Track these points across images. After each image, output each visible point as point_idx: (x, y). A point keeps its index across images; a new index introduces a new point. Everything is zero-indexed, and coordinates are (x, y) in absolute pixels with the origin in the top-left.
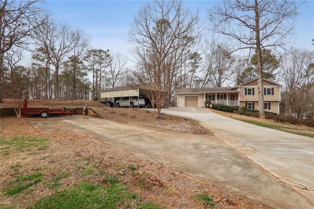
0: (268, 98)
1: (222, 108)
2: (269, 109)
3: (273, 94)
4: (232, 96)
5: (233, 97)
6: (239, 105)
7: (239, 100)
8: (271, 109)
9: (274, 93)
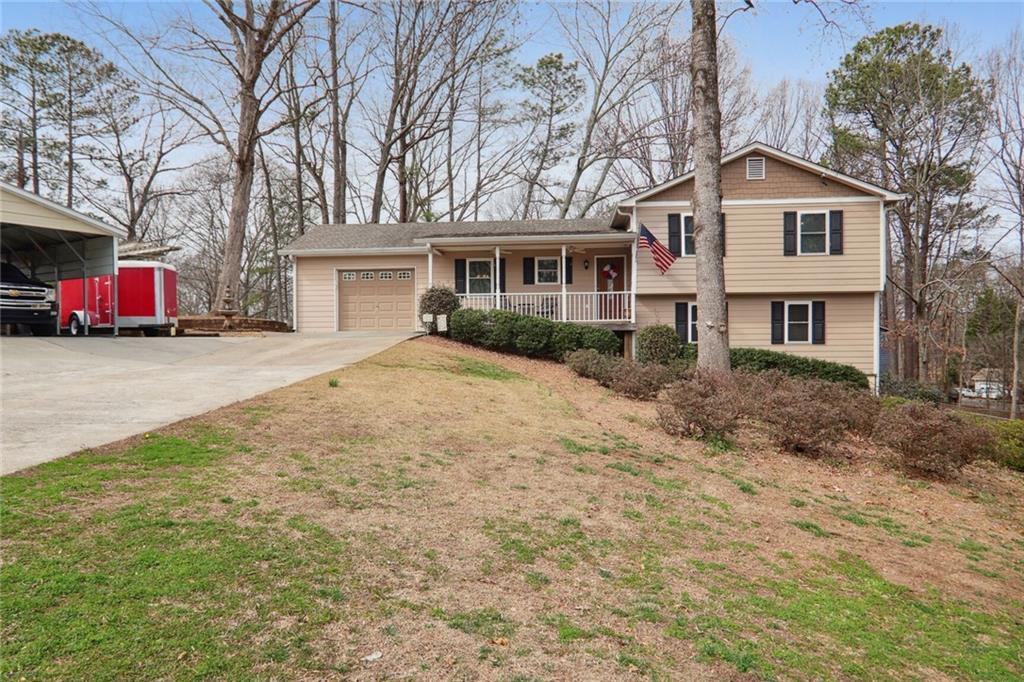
0: (810, 273)
1: (513, 334)
2: (819, 339)
3: (838, 250)
4: (607, 268)
5: (614, 275)
6: (633, 320)
7: (634, 291)
8: (827, 342)
9: (846, 245)
